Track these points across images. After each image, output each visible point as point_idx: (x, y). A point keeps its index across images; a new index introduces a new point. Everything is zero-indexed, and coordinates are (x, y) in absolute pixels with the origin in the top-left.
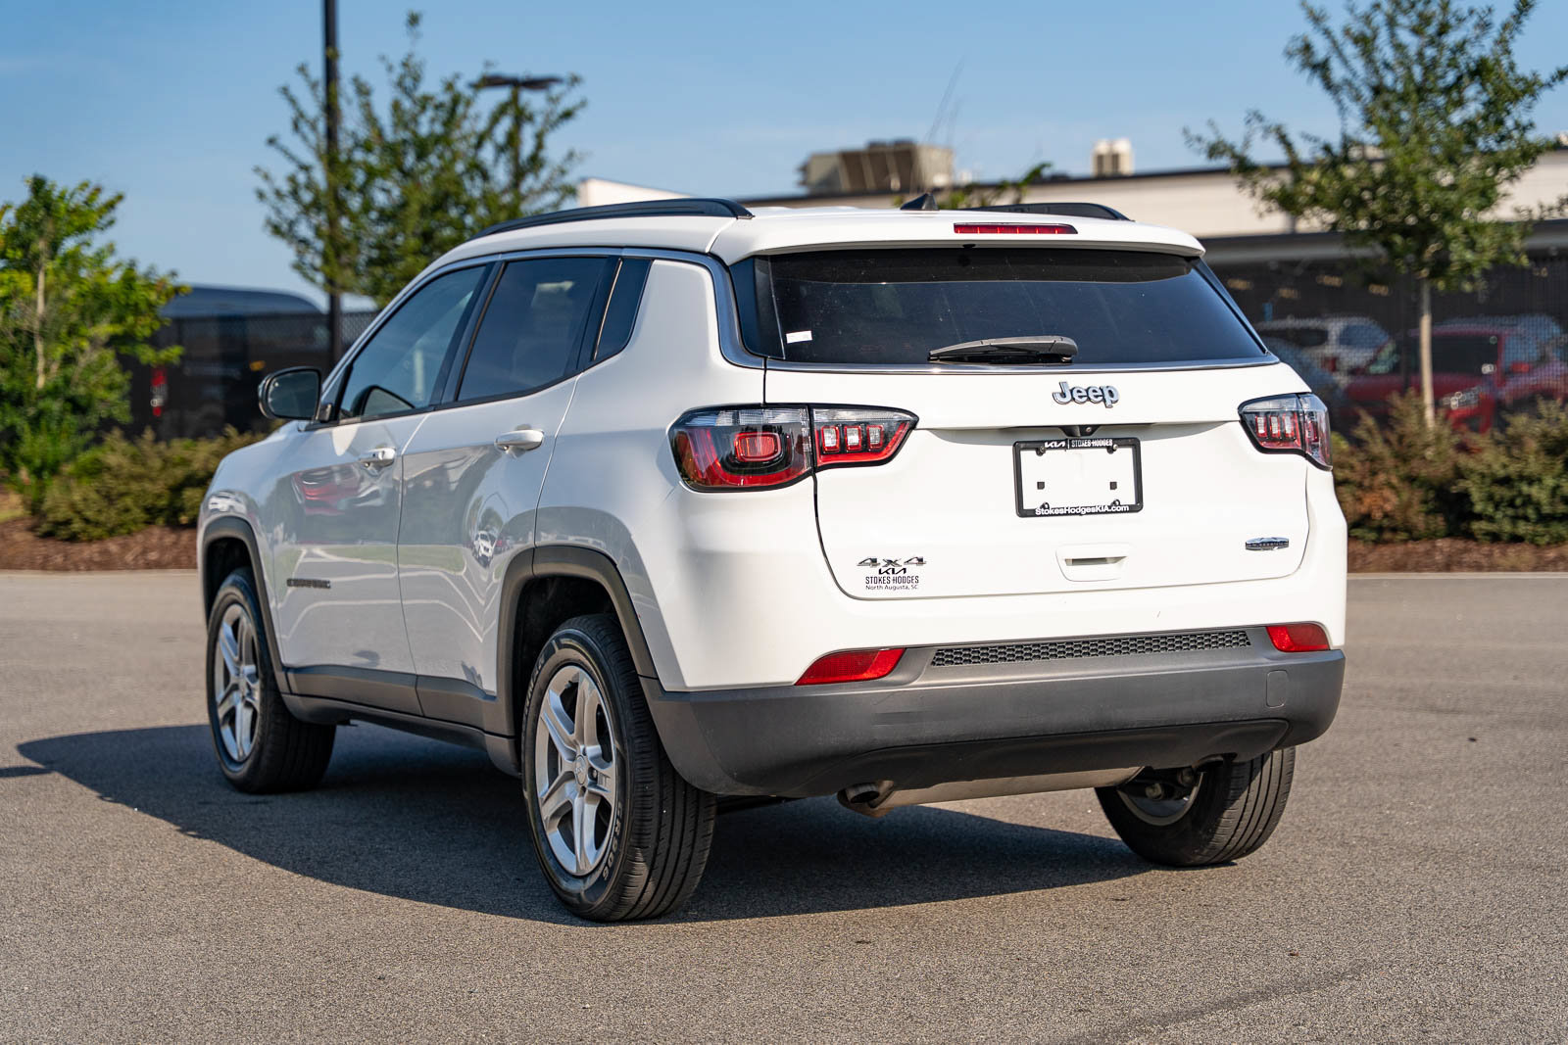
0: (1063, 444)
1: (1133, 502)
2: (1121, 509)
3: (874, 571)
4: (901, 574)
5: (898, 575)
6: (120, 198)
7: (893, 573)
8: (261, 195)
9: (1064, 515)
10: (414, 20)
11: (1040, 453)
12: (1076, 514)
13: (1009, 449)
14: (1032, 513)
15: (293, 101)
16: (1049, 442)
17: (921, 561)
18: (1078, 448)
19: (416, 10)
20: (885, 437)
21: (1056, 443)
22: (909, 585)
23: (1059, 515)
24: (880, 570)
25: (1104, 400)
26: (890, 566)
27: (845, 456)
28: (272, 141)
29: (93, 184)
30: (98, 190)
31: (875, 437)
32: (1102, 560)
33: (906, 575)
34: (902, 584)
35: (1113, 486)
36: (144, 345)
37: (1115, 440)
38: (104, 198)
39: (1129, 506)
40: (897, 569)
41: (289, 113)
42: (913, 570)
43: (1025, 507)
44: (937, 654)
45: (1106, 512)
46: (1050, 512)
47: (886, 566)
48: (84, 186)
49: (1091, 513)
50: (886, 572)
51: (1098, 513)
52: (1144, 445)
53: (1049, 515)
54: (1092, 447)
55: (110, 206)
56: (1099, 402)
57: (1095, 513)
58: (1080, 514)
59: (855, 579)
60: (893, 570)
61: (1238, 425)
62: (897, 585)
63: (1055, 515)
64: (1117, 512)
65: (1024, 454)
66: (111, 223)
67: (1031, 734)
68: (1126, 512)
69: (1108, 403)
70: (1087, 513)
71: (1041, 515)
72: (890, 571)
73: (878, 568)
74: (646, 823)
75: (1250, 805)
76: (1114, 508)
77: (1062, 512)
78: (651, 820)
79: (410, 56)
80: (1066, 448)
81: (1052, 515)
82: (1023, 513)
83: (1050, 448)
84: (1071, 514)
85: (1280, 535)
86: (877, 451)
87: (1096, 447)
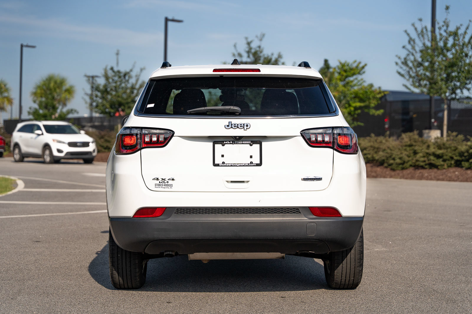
0: (231, 142)
1: (259, 162)
2: (253, 165)
3: (157, 182)
4: (167, 183)
5: (165, 184)
6: (366, 65)
7: (164, 183)
8: (397, 64)
9: (230, 166)
10: (447, 8)
11: (223, 145)
12: (235, 166)
13: (212, 143)
14: (218, 165)
15: (408, 34)
16: (226, 142)
17: (173, 179)
18: (237, 144)
19: (448, 5)
20: (165, 139)
21: (228, 142)
22: (169, 187)
23: (228, 166)
24: (160, 182)
25: (244, 128)
26: (163, 181)
27: (151, 144)
28: (404, 47)
29: (358, 61)
30: (360, 63)
31: (161, 139)
32: (243, 182)
33: (168, 184)
34: (167, 187)
35: (251, 157)
36: (372, 109)
37: (251, 141)
38: (361, 65)
39: (256, 164)
40: (165, 182)
41: (407, 38)
42: (170, 182)
43: (216, 163)
44: (177, 210)
45: (247, 166)
46: (225, 165)
47: (162, 180)
48: (355, 61)
49: (241, 166)
50: (162, 182)
51: (244, 166)
52: (263, 143)
53: (224, 166)
54: (242, 144)
55: (363, 67)
56: (242, 128)
57: (242, 166)
58: (236, 166)
59: (152, 184)
60: (164, 182)
61: (301, 137)
62: (165, 187)
63: (227, 166)
64: (251, 166)
65: (216, 145)
66: (364, 72)
67: (210, 239)
68: (255, 166)
69: (245, 129)
70: (239, 166)
71: (221, 166)
72: (163, 182)
73: (159, 181)
74: (113, 259)
75: (344, 269)
76: (251, 164)
77: (229, 165)
78: (115, 258)
79: (446, 19)
80: (232, 144)
81: (225, 166)
82: (215, 165)
83: (226, 144)
84: (233, 166)
85: (318, 176)
86: (161, 143)
87: (244, 144)
